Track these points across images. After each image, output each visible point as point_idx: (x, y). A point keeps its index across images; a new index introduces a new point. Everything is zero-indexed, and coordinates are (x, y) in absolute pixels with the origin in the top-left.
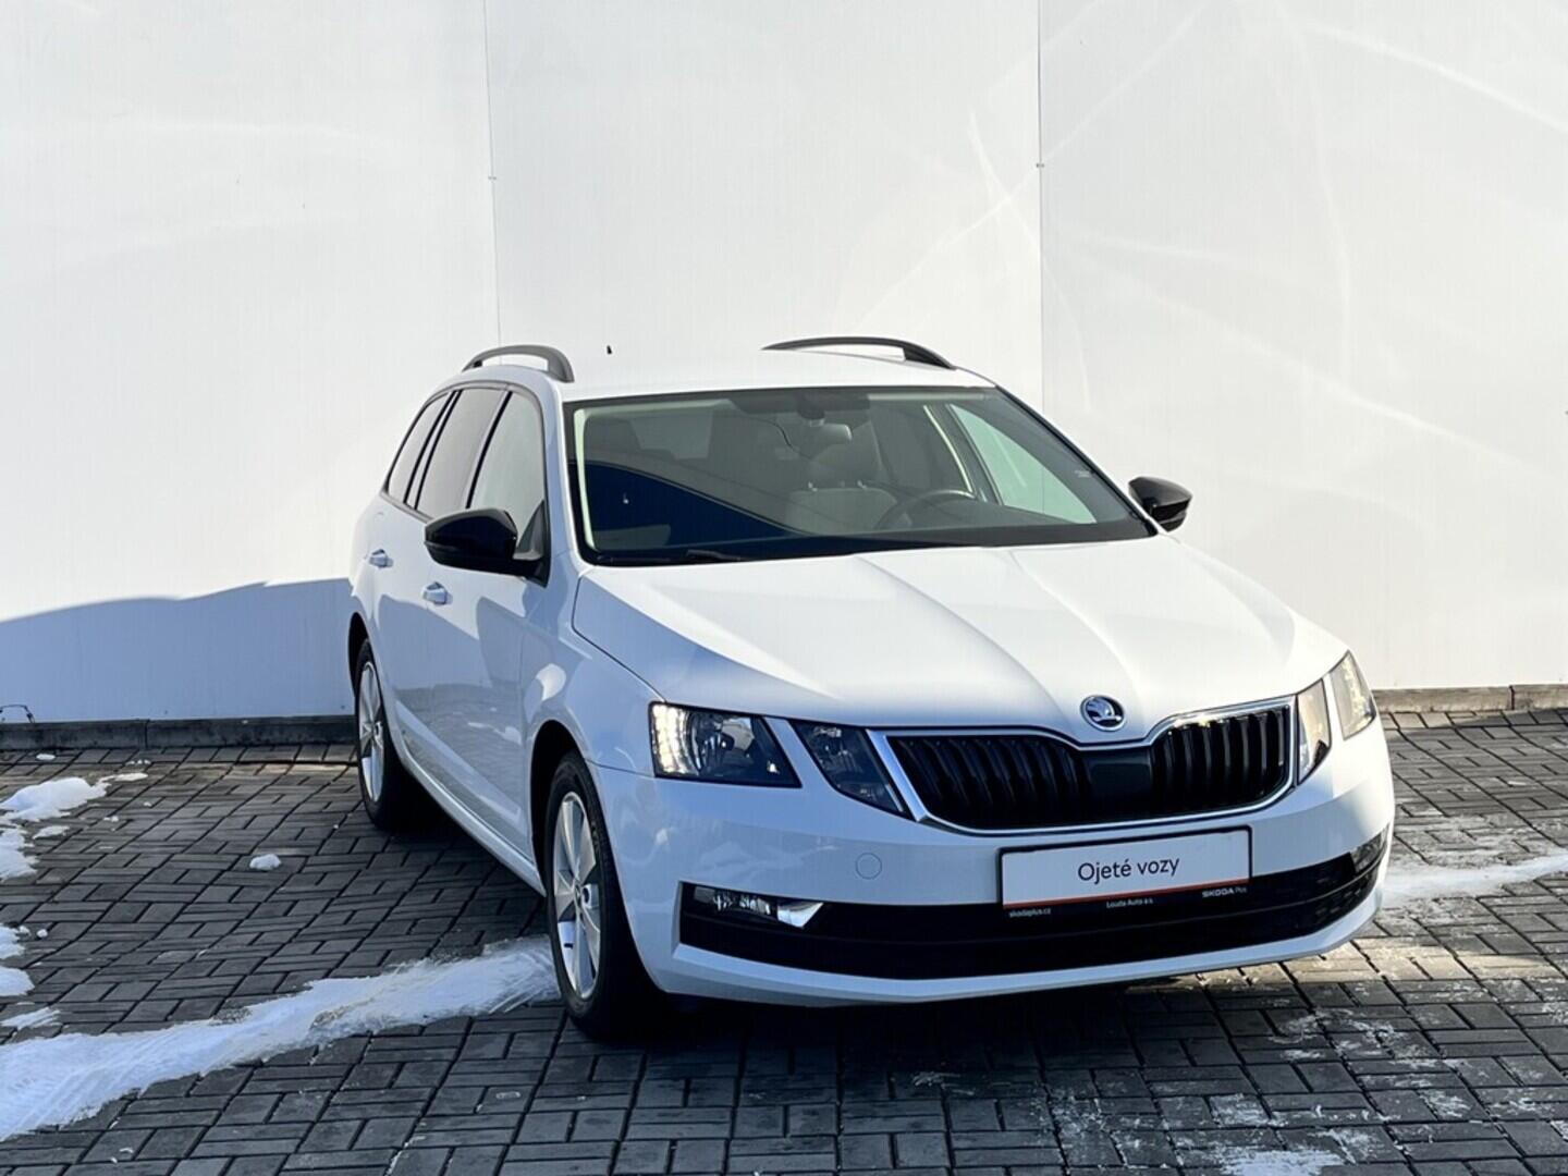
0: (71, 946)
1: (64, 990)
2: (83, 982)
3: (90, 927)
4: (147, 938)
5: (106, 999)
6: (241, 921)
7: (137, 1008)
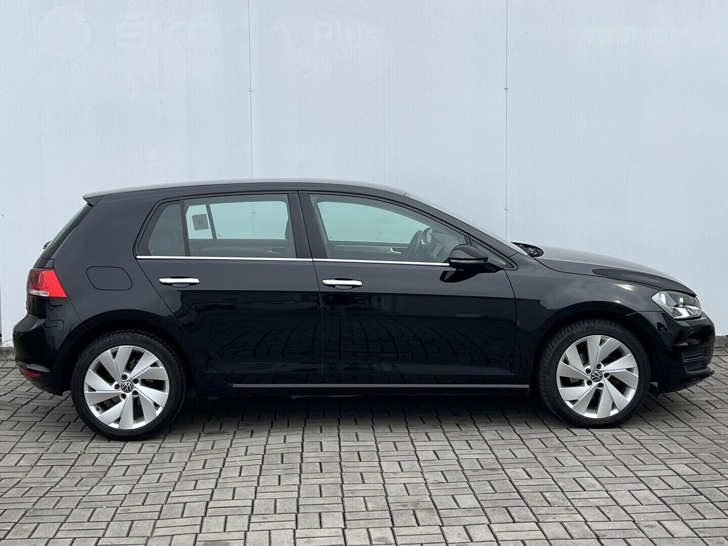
0: (63, 480)
1: (68, 514)
2: (76, 508)
3: (71, 468)
4: (101, 476)
5: (91, 520)
6: (148, 465)
7: (110, 527)
